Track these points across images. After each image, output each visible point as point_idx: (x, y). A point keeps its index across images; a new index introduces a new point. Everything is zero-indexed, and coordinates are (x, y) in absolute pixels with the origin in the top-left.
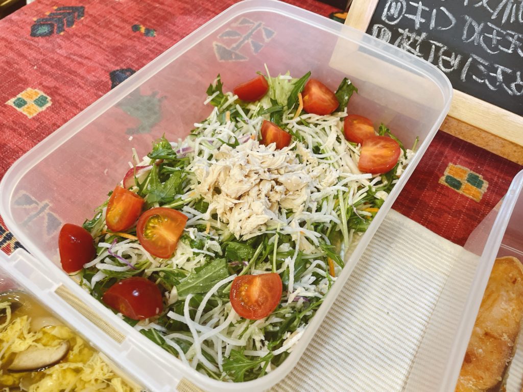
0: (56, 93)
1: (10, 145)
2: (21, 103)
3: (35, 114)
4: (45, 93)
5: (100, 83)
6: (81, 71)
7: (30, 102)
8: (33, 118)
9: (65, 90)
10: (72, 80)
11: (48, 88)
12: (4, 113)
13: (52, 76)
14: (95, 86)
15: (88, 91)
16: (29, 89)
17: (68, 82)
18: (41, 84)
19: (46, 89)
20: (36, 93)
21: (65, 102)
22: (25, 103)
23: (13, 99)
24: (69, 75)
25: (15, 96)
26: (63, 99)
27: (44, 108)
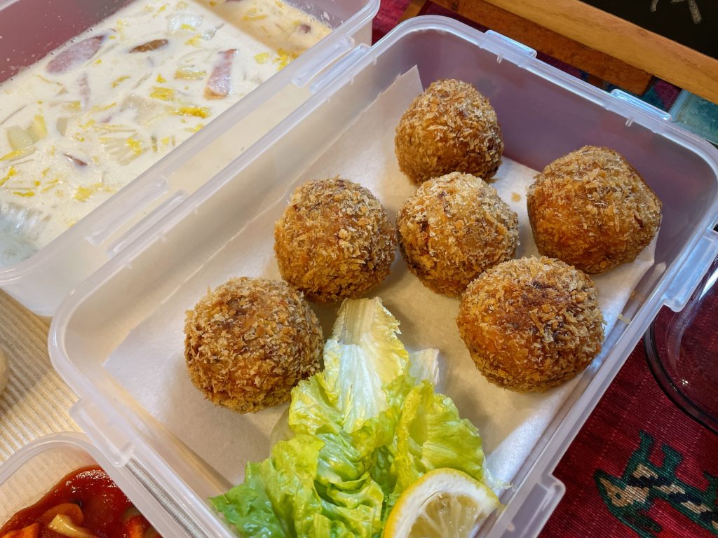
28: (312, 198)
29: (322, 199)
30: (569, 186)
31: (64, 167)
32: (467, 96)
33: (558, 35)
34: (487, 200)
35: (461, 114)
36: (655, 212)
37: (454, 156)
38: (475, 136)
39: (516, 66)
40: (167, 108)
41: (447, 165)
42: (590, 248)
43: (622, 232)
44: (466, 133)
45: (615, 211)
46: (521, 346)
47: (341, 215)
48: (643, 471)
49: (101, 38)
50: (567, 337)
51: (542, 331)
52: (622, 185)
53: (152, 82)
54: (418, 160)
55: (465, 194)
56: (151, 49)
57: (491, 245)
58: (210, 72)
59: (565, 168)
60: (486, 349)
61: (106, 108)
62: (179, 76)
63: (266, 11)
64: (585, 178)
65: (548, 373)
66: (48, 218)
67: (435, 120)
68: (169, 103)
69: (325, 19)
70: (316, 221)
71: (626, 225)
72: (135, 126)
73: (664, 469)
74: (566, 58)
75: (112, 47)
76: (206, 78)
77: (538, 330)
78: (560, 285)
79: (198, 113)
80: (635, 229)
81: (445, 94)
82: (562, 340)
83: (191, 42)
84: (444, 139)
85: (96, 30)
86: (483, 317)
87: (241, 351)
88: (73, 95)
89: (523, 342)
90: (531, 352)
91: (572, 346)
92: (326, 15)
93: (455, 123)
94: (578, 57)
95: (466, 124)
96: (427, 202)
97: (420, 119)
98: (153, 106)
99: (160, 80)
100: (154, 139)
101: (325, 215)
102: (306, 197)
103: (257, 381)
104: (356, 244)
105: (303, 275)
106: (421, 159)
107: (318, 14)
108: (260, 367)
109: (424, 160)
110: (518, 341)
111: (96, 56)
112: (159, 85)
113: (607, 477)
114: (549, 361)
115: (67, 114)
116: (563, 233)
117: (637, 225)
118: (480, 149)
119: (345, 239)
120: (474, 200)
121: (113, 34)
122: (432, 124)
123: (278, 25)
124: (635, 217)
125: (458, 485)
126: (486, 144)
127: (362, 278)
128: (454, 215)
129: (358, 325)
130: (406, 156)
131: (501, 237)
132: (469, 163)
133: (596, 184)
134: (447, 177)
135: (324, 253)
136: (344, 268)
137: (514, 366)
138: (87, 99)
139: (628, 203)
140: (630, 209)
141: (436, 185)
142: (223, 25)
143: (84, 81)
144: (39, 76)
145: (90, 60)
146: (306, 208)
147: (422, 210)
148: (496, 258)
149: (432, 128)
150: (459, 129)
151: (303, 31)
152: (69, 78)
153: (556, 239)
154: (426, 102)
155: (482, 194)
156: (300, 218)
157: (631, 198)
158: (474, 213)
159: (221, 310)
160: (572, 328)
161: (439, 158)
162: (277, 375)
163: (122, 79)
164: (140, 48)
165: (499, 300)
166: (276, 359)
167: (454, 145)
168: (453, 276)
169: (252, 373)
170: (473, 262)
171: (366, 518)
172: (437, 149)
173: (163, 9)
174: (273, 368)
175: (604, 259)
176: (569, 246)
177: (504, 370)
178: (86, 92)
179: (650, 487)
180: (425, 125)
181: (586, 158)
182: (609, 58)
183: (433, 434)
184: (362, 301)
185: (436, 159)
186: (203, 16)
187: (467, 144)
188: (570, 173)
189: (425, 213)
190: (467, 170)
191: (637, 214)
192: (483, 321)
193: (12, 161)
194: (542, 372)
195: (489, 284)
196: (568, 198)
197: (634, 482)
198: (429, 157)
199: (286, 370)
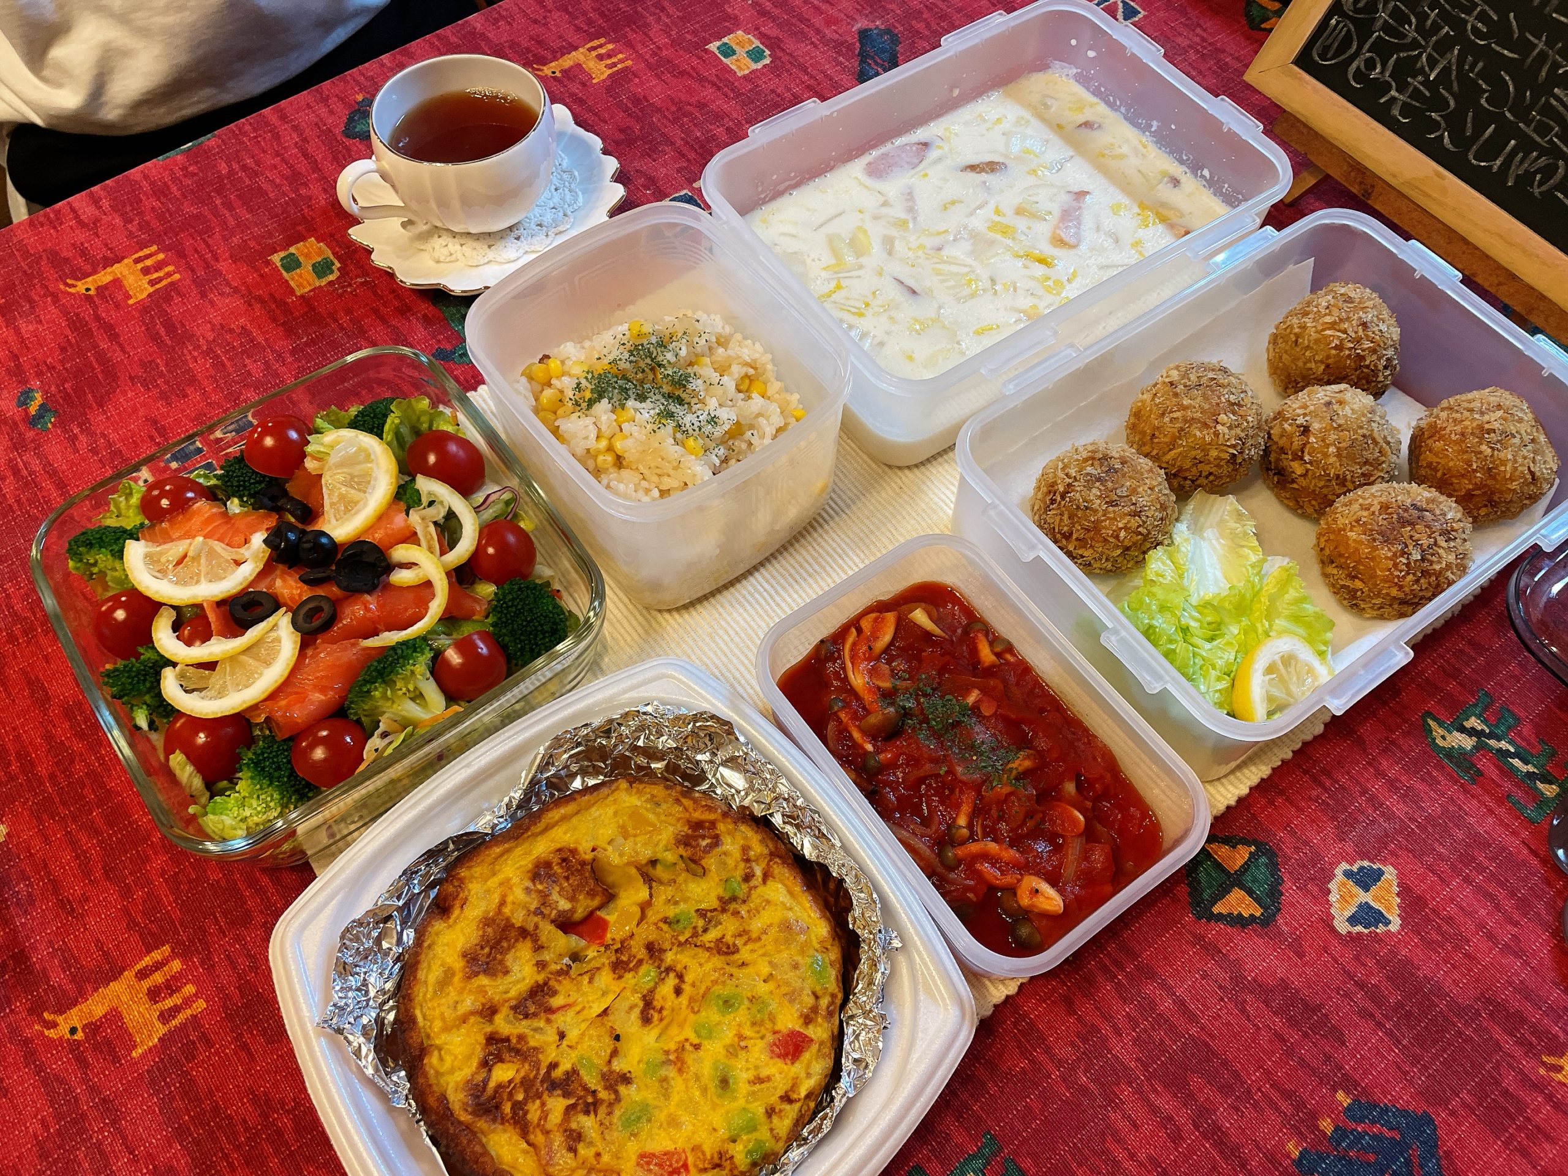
0: (779, 47)
1: (713, 106)
2: (728, 51)
3: (747, 72)
4: (763, 44)
5: (842, 44)
6: (818, 21)
7: (741, 52)
8: (745, 77)
9: (790, 45)
10: (802, 32)
11: (769, 38)
12: (704, 61)
13: (774, 19)
14: (834, 48)
15: (823, 53)
16: (740, 33)
17: (796, 34)
18: (757, 29)
19: (762, 37)
20: (750, 42)
21: (790, 63)
22: (734, 53)
23: (718, 44)
24: (798, 23)
25: (720, 39)
26: (787, 58)
27: (759, 66)
28: (1193, 377)
29: (1204, 380)
30: (1467, 423)
31: (894, 293)
32: (1374, 306)
33: (1487, 256)
34: (1377, 419)
35: (1364, 325)
36: (1551, 469)
37: (1345, 367)
38: (1373, 351)
39: (1436, 286)
40: (1008, 248)
41: (1333, 375)
42: (1473, 490)
43: (1511, 480)
44: (1366, 346)
45: (1510, 457)
46: (1387, 558)
47: (1224, 400)
48: (1473, 722)
49: (925, 145)
50: (1434, 558)
51: (1411, 548)
52: (1523, 432)
53: (987, 212)
54: (1300, 364)
55: (1356, 407)
56: (987, 173)
57: (1371, 464)
58: (1057, 213)
59: (1465, 405)
60: (1347, 558)
61: (939, 234)
62: (1019, 212)
63: (1125, 149)
64: (1486, 418)
65: (1407, 589)
66: (882, 344)
67: (1333, 326)
68: (1010, 242)
69: (1202, 176)
70: (1194, 402)
71: (1517, 473)
72: (970, 261)
73: (1497, 726)
74: (1490, 286)
75: (940, 160)
76: (1053, 219)
77: (1407, 546)
78: (1438, 512)
79: (1042, 261)
80: (1526, 479)
81: (1349, 300)
82: (1428, 560)
83: (1034, 172)
84: (1339, 348)
85: (920, 134)
86: (1352, 526)
87: (1111, 503)
88: (898, 211)
89: (1390, 554)
90: (1395, 565)
91: (1437, 567)
92: (1206, 173)
93: (1356, 333)
94: (1505, 287)
95: (1367, 336)
96: (1312, 408)
97: (1314, 320)
98: (992, 243)
99: (998, 212)
100: (993, 281)
101: (1205, 398)
102: (1185, 375)
103: (1122, 534)
104: (1233, 432)
105: (1165, 454)
106: (1305, 363)
107: (1195, 168)
108: (1129, 522)
109: (1309, 365)
110: (1385, 552)
111: (921, 167)
112: (997, 219)
113: (1435, 719)
114: (1410, 577)
115: (894, 232)
116: (1449, 469)
117: (1529, 477)
118: (1375, 366)
119: (1223, 425)
120: (1364, 415)
121: (939, 143)
122: (1329, 329)
123: (1139, 171)
124: (1529, 468)
125: (1306, 654)
126: (1383, 362)
127: (1226, 470)
128: (1340, 426)
129: (1202, 519)
130: (1285, 356)
131: (1383, 459)
132: (1359, 379)
133: (1496, 425)
134: (1335, 387)
135: (1198, 434)
136: (1214, 453)
137: (1373, 576)
138: (915, 219)
139: (1525, 452)
140: (1525, 458)
141: (1323, 393)
142: (1072, 157)
143: (910, 195)
144: (856, 178)
145: (913, 172)
146: (1185, 386)
147: (1305, 415)
148: (1372, 479)
149: (1328, 332)
150: (1358, 341)
151: (1170, 185)
152: (893, 186)
153: (1439, 474)
154: (1324, 304)
155: (1373, 412)
156: (1176, 395)
157: (1530, 447)
158: (1362, 428)
159: (1092, 465)
160: (1441, 551)
161: (1328, 366)
162: (1140, 533)
163: (953, 203)
164: (973, 168)
165: (1373, 513)
166: (1144, 518)
167: (1349, 356)
168: (1321, 488)
169: (1121, 525)
170: (1349, 477)
171: (1221, 658)
172: (1328, 357)
173: (999, 121)
174: (1139, 526)
175: (1486, 506)
176: (1451, 484)
177: (1362, 580)
178: (911, 210)
179: (1479, 738)
180: (1320, 328)
181: (1492, 399)
182: (1543, 297)
183: (1286, 612)
184: (1213, 496)
185: (1323, 367)
186: (1047, 141)
187: (1363, 358)
188: (1471, 410)
189: (1307, 418)
190: (1356, 385)
191: (1532, 465)
192: (1351, 530)
193: (836, 273)
194: (1401, 587)
195: (1364, 499)
196: (1463, 434)
197: (1462, 730)
198: (1316, 362)
199: (1149, 533)
